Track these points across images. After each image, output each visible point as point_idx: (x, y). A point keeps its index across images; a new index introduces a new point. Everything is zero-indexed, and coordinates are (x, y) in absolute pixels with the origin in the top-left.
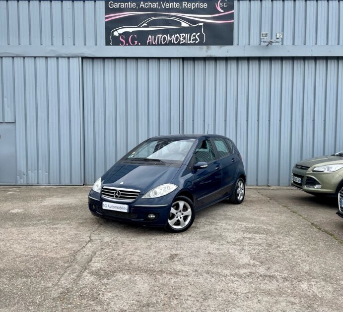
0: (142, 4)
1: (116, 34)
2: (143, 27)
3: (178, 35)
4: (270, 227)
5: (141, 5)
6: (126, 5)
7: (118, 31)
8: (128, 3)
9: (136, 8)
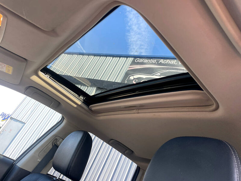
0: (162, 61)
1: (132, 78)
2: (156, 75)
5: (160, 61)
6: (149, 61)
7: (134, 76)
8: (150, 60)
9: (156, 63)
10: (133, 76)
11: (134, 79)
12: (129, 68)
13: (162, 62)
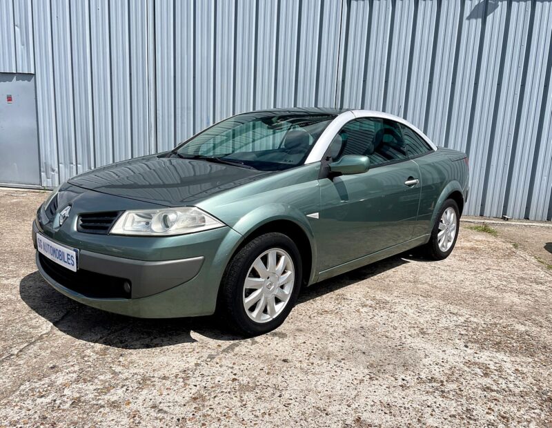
4: (534, 330)
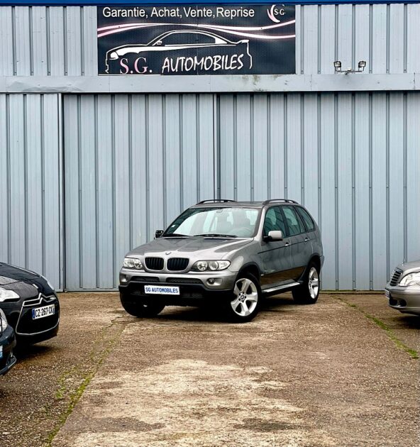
0: (154, 11)
1: (114, 56)
2: (156, 45)
3: (210, 58)
5: (153, 13)
6: (130, 12)
7: (117, 51)
8: (133, 10)
9: (145, 16)
10: (115, 51)
11: (120, 57)
12: (99, 33)
13: (156, 13)
